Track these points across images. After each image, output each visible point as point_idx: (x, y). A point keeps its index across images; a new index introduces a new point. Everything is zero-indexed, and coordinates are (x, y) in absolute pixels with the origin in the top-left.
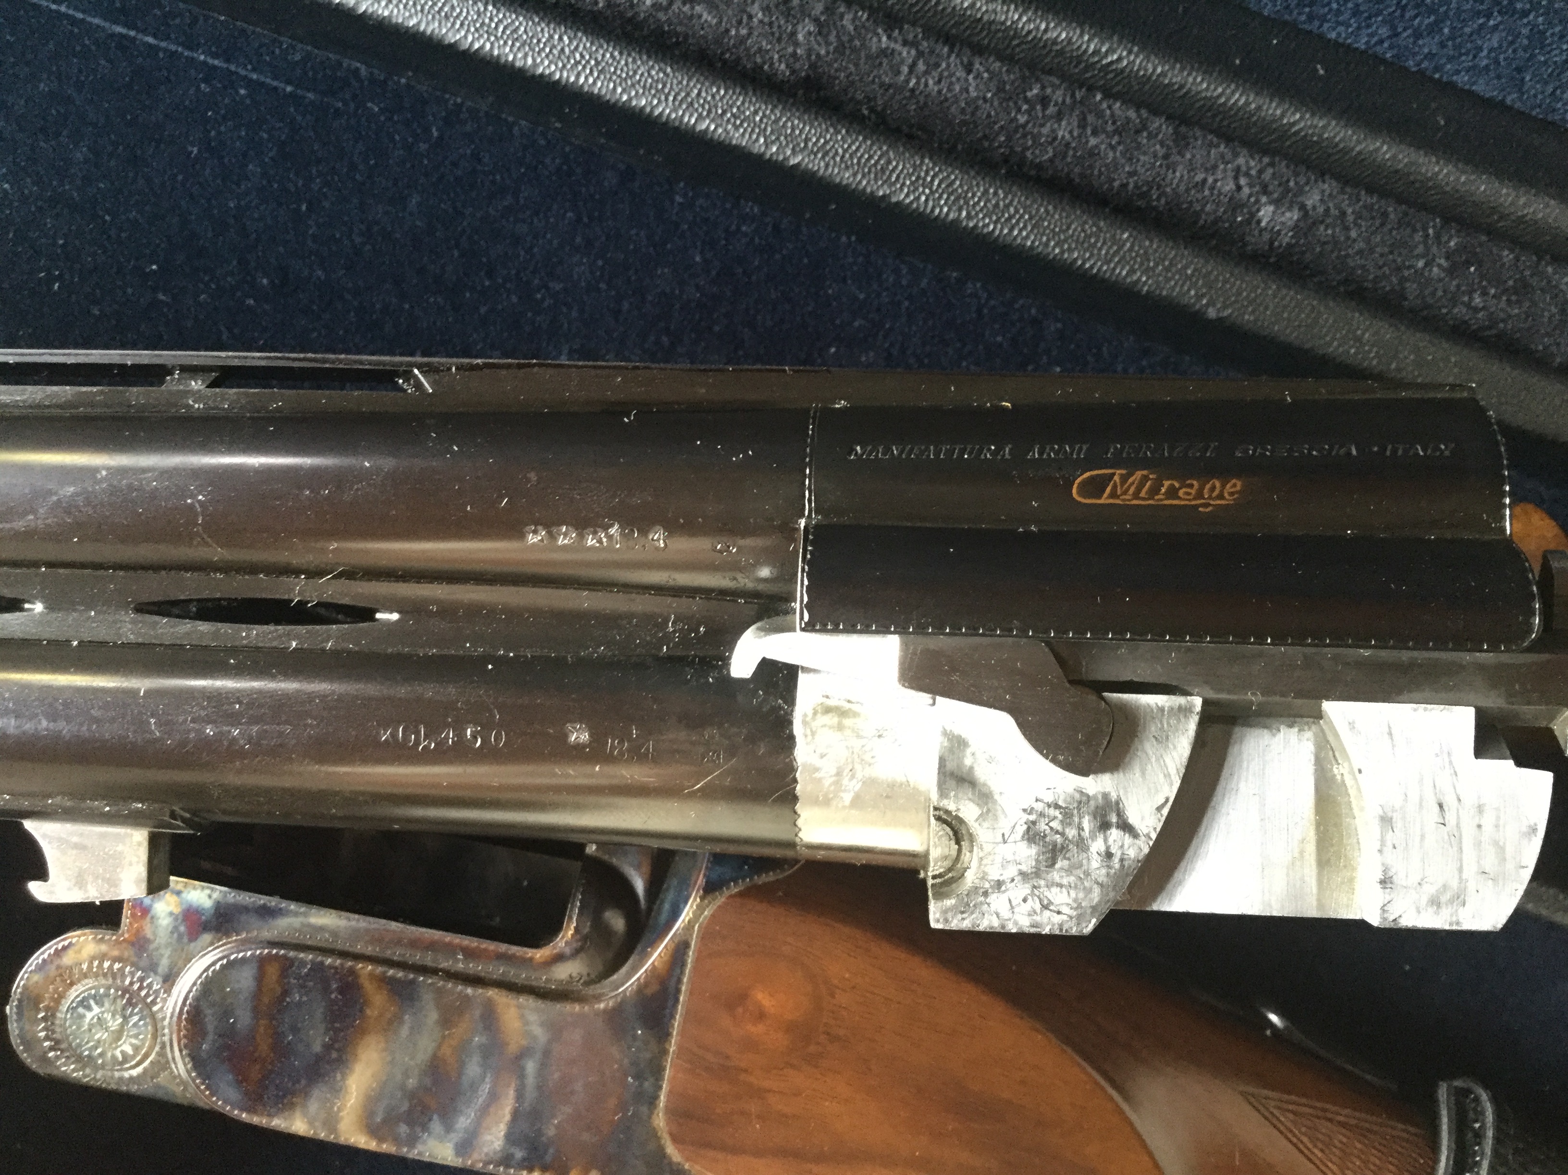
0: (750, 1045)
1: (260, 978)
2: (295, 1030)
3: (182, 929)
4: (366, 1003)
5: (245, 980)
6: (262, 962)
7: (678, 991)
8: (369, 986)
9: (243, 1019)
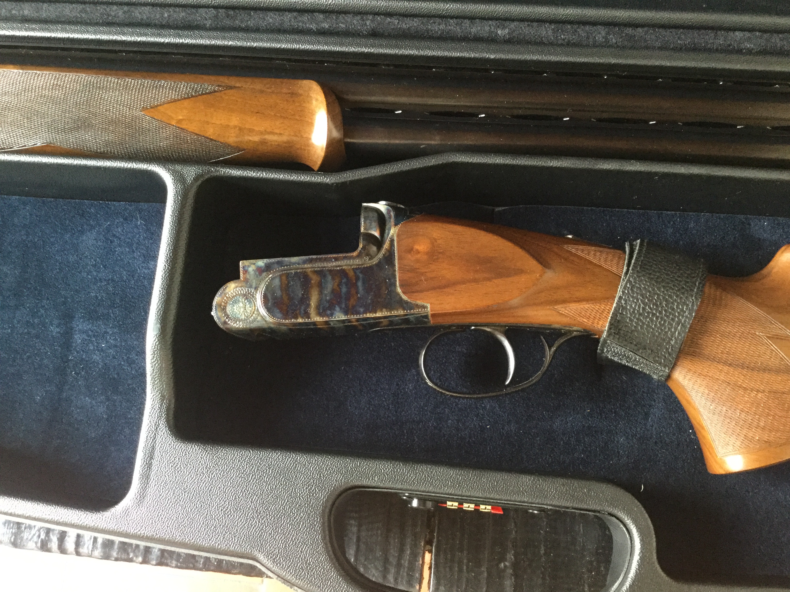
0: (418, 261)
1: (281, 280)
2: (293, 292)
3: (257, 273)
4: (311, 279)
5: (277, 282)
6: (281, 276)
7: (395, 253)
8: (311, 275)
9: (278, 293)
